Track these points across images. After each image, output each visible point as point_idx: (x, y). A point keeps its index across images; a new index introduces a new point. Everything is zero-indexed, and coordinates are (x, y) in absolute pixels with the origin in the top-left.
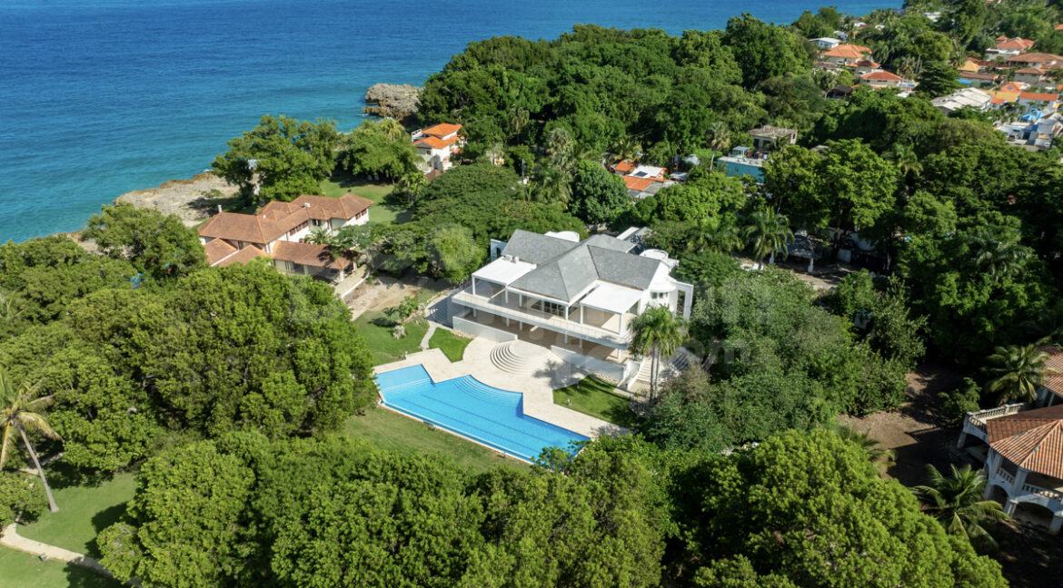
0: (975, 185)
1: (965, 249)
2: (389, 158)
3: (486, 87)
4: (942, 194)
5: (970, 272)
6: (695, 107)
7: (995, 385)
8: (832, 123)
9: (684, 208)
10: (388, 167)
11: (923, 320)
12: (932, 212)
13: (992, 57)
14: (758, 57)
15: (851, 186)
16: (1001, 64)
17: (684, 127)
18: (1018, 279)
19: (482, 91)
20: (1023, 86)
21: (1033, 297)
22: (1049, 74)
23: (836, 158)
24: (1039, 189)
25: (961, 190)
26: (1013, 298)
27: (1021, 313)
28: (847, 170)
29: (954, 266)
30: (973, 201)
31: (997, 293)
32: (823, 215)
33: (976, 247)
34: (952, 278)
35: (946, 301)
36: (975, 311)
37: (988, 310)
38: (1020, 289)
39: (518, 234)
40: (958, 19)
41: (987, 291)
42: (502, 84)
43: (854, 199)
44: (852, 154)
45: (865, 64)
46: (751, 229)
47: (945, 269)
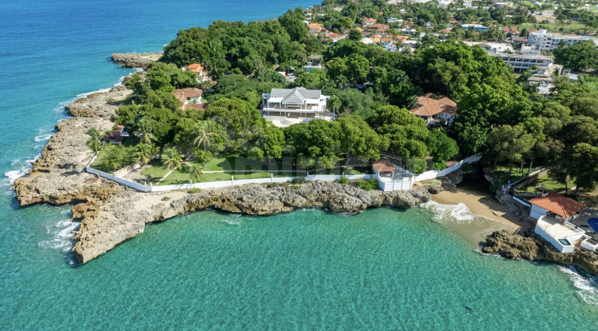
0: (389, 63)
1: (394, 77)
2: (187, 78)
3: (204, 48)
4: (382, 66)
5: (396, 83)
6: (288, 50)
7: (409, 106)
8: (332, 52)
9: (311, 79)
10: (187, 81)
11: (388, 97)
12: (381, 71)
13: (365, 26)
14: (295, 30)
15: (359, 66)
16: (369, 28)
17: (285, 58)
18: (407, 83)
19: (203, 50)
20: (380, 36)
21: (411, 87)
22: (385, 32)
23: (353, 59)
24: (404, 62)
25: (387, 65)
26: (407, 88)
27: (409, 91)
28: (356, 62)
29: (392, 82)
30: (390, 68)
31: (403, 87)
32: (351, 76)
33: (396, 77)
34: (392, 85)
35: (392, 91)
36: (399, 93)
37: (402, 91)
38: (408, 85)
39: (273, 90)
40: (349, 11)
41: (401, 87)
42: (210, 47)
43: (360, 70)
44: (357, 57)
45: (323, 31)
46: (338, 81)
47: (390, 84)
